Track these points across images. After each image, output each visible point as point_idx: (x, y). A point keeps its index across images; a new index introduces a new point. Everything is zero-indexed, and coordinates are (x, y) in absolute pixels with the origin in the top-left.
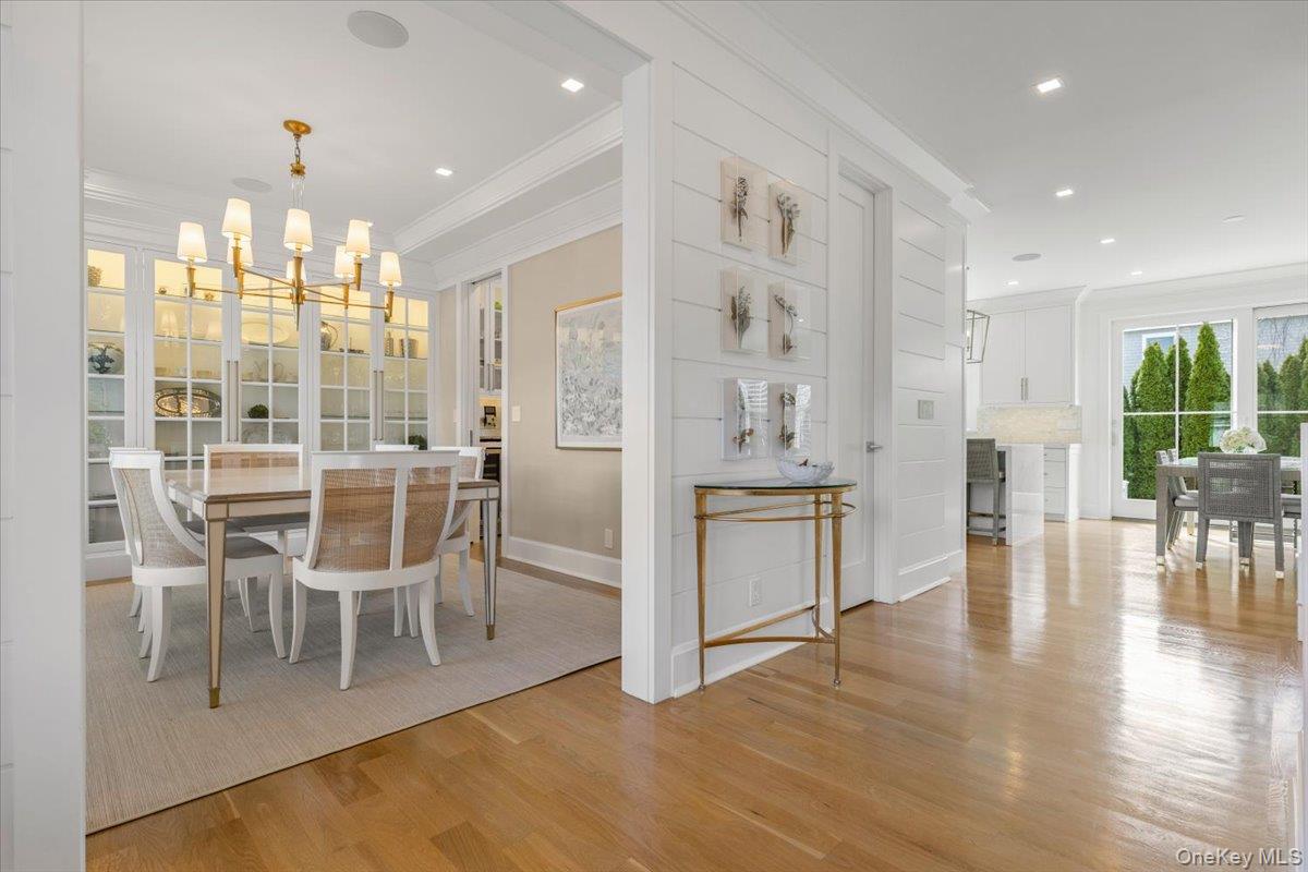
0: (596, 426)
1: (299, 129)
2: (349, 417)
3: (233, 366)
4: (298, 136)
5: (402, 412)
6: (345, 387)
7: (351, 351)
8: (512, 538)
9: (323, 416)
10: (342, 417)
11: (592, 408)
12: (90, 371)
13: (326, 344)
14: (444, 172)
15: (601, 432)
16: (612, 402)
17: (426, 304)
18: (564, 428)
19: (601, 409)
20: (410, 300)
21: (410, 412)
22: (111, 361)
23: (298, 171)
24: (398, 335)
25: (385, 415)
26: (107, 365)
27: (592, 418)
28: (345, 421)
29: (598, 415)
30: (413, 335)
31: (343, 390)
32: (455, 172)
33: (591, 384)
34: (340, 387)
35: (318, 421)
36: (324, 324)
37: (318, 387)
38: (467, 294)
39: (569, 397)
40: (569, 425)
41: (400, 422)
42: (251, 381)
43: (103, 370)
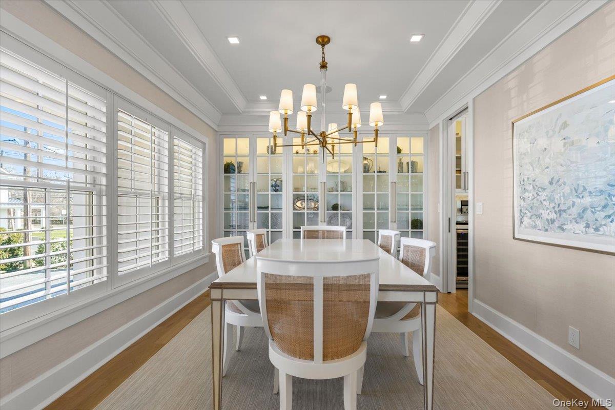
0: (557, 224)
1: (323, 41)
2: (378, 209)
3: (323, 185)
4: (323, 45)
5: (407, 205)
6: (376, 193)
7: (380, 172)
8: (476, 301)
9: (364, 209)
10: (374, 209)
11: (552, 205)
12: (272, 191)
13: (366, 169)
14: (416, 38)
15: (563, 230)
16: (578, 201)
17: (422, 138)
18: (522, 222)
19: (562, 207)
20: (412, 138)
21: (412, 205)
22: (278, 186)
23: (324, 66)
24: (405, 160)
25: (398, 207)
26: (277, 188)
27: (553, 216)
28: (376, 211)
29: (560, 212)
30: (415, 159)
31: (374, 194)
32: (423, 35)
33: (551, 183)
34: (373, 193)
35: (362, 211)
36: (366, 159)
37: (361, 193)
38: (446, 127)
39: (527, 195)
40: (526, 220)
41: (407, 211)
42: (333, 192)
43: (276, 190)
